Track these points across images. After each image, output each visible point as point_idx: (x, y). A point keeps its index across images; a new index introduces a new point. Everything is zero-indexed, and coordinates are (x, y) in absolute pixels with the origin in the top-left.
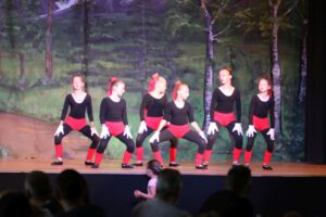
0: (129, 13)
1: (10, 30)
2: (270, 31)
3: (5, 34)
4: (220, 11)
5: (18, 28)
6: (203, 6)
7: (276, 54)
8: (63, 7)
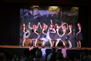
0: (47, 19)
1: (25, 22)
4: (64, 19)
5: (27, 22)
6: (61, 18)
7: (74, 27)
8: (35, 18)
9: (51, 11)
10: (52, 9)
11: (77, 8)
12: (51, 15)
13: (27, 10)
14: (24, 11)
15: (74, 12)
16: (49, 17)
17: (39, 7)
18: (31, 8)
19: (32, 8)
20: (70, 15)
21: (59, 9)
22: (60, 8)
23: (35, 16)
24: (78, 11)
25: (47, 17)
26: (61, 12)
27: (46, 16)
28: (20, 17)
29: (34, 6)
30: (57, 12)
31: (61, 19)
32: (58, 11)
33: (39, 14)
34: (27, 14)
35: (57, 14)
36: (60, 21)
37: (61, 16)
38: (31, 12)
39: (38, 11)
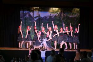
0: (48, 21)
1: (26, 24)
2: (74, 24)
3: (24, 24)
4: (65, 20)
8: (35, 19)
9: (51, 13)
10: (53, 10)
11: (78, 10)
12: (52, 16)
13: (27, 12)
14: (25, 12)
15: (75, 14)
16: (49, 18)
17: (39, 8)
18: (31, 9)
19: (33, 9)
20: (71, 16)
21: (60, 11)
22: (61, 9)
23: (36, 17)
24: (79, 12)
25: (48, 19)
26: (62, 14)
27: (47, 17)
28: (20, 19)
29: (35, 8)
30: (57, 13)
31: (62, 21)
32: (59, 13)
33: (40, 16)
34: (27, 16)
35: (58, 15)
36: (60, 23)
37: (62, 18)
38: (31, 14)
39: (39, 12)
